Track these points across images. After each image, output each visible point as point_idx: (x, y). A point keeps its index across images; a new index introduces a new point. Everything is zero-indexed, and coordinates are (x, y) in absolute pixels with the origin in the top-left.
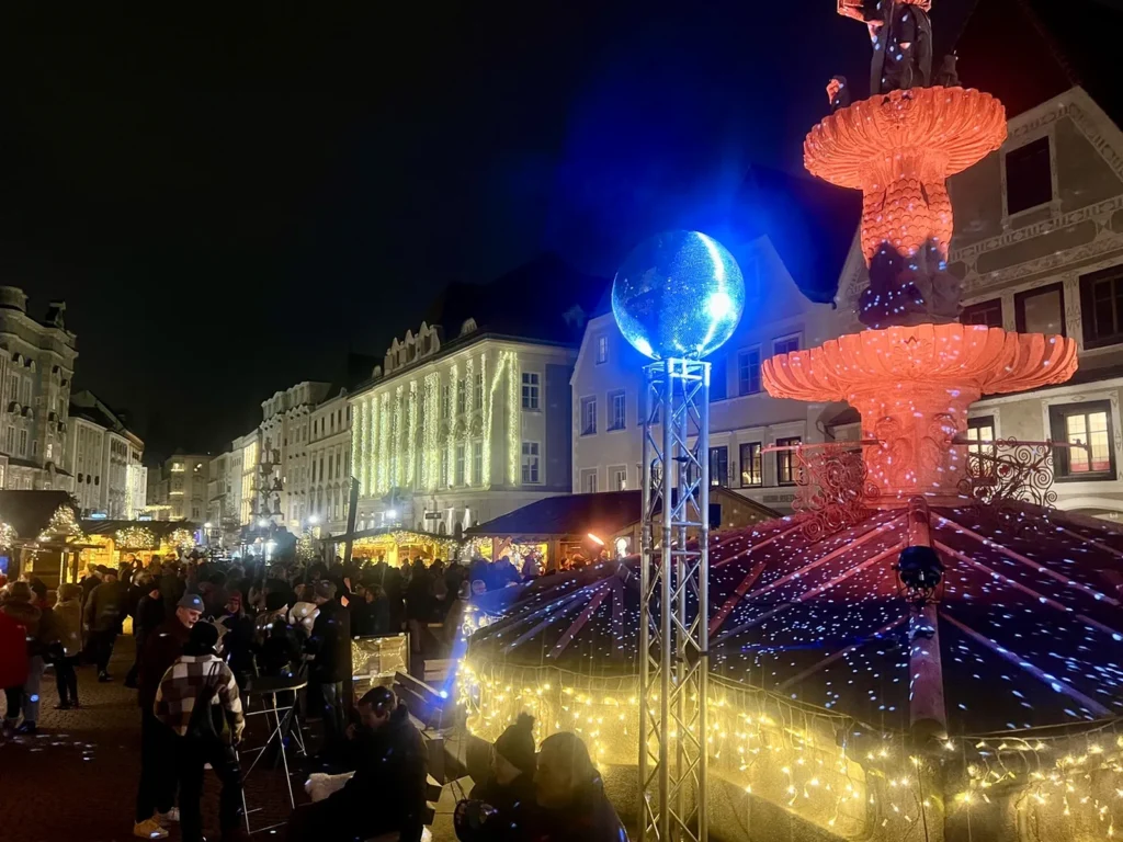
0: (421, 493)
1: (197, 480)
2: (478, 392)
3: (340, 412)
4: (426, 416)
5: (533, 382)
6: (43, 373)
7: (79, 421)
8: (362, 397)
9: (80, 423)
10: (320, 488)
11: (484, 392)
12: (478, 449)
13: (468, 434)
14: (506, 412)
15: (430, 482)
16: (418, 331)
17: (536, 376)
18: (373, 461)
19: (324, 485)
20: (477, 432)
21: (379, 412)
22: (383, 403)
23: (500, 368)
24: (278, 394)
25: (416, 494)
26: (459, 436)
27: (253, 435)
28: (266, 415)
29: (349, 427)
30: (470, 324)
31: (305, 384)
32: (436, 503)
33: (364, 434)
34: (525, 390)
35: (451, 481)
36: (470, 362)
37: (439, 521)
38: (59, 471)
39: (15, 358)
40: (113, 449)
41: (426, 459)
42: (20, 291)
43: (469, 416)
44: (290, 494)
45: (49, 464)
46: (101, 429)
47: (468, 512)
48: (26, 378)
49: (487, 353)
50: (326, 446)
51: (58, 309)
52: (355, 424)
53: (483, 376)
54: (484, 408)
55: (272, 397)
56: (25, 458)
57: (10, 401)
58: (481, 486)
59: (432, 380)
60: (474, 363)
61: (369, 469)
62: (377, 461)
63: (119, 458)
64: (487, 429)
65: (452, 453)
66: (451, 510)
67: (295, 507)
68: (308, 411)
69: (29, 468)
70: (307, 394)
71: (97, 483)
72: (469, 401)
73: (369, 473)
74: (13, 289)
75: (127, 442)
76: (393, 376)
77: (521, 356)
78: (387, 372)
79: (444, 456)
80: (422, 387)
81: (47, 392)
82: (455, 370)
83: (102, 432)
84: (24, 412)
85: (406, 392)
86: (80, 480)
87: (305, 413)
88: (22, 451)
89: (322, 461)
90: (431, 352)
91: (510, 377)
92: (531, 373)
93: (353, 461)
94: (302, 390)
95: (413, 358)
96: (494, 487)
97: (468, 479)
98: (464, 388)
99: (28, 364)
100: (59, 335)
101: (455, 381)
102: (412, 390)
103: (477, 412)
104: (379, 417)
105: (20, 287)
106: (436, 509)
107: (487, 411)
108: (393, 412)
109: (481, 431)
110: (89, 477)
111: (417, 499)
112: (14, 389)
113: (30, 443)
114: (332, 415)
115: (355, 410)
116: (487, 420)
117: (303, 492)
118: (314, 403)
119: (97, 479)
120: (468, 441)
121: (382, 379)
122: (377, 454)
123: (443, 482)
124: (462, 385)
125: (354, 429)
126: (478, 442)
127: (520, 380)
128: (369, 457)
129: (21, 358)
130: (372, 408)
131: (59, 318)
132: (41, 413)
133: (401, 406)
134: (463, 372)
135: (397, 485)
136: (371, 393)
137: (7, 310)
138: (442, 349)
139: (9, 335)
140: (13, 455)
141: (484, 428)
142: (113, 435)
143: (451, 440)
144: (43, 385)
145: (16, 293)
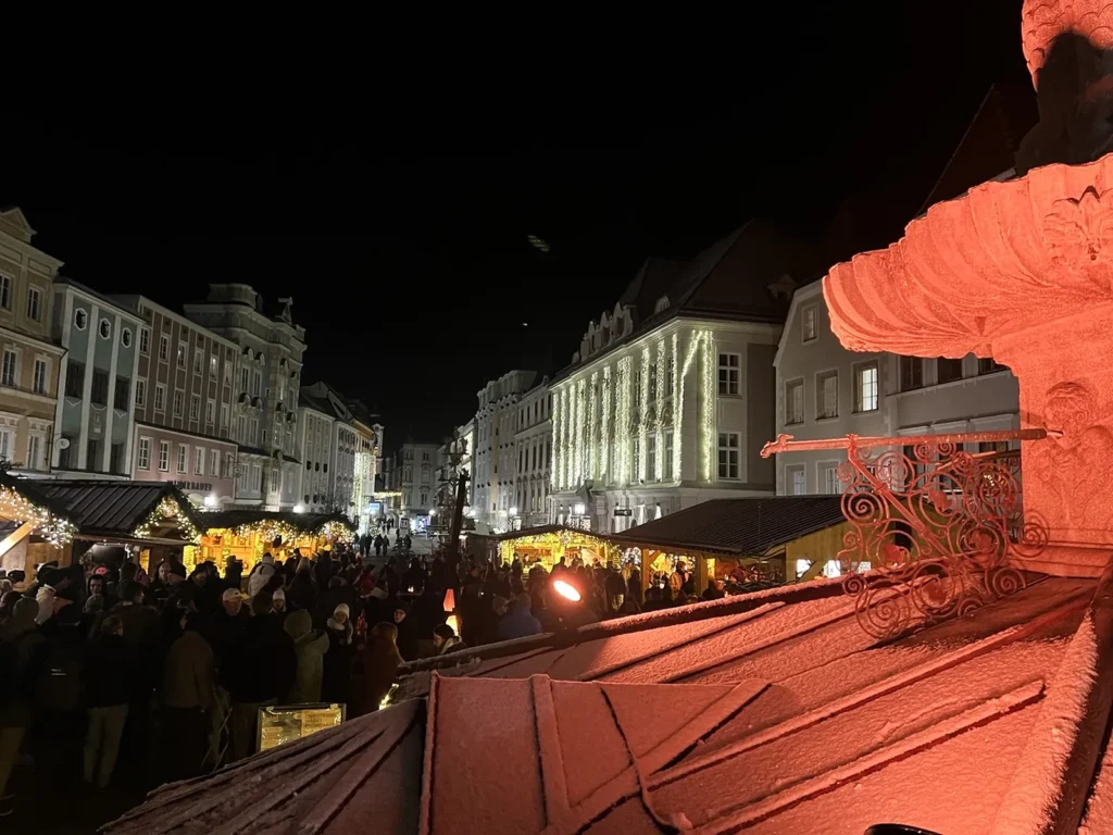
0: (613, 487)
1: (426, 468)
2: (669, 376)
3: (543, 401)
4: (618, 404)
5: (732, 365)
6: (272, 365)
7: (308, 411)
8: (561, 385)
9: (309, 413)
10: (525, 478)
11: (675, 376)
12: (669, 441)
13: (658, 422)
14: (699, 399)
15: (622, 474)
16: (612, 314)
17: (736, 357)
18: (571, 450)
19: (529, 476)
20: (668, 421)
21: (576, 400)
22: (580, 391)
23: (693, 350)
24: (490, 383)
25: (610, 488)
26: (651, 426)
27: (470, 426)
28: (481, 406)
29: (550, 416)
30: (663, 302)
31: (513, 373)
32: (627, 499)
33: (563, 423)
34: (722, 374)
35: (642, 475)
36: (662, 344)
37: (631, 518)
38: (287, 458)
39: (246, 351)
40: (341, 437)
41: (618, 450)
42: (250, 288)
43: (660, 404)
44: (500, 484)
45: (277, 451)
46: (330, 419)
47: (658, 509)
48: (256, 371)
49: (679, 332)
50: (530, 435)
51: (285, 304)
52: (555, 413)
53: (675, 359)
54: (674, 394)
55: (485, 387)
56: (255, 446)
57: (241, 392)
58: (672, 482)
59: (624, 365)
60: (665, 345)
61: (567, 459)
62: (574, 452)
63: (347, 446)
64: (677, 418)
65: (643, 444)
66: (642, 507)
67: (505, 497)
68: (516, 400)
69: (258, 456)
70: (515, 382)
71: (325, 471)
72: (660, 387)
73: (566, 465)
74: (244, 287)
75: (355, 431)
76: (590, 361)
77: (717, 335)
78: (584, 359)
79: (635, 449)
80: (615, 373)
81: (275, 383)
82: (646, 354)
83: (331, 422)
84: (254, 402)
85: (600, 379)
86: (308, 468)
87: (513, 402)
88: (253, 440)
89: (527, 451)
90: (624, 335)
91: (705, 359)
92: (729, 354)
93: (554, 452)
94: (511, 378)
95: (607, 341)
96: (685, 484)
97: (659, 473)
98: (655, 373)
99: (257, 357)
100: (286, 328)
101: (646, 365)
102: (606, 377)
103: (667, 399)
104: (576, 406)
105: (250, 285)
106: (627, 506)
107: (678, 397)
108: (588, 399)
109: (672, 420)
110: (317, 464)
111: (609, 493)
112: (245, 380)
113: (260, 431)
114: (536, 404)
115: (555, 397)
116: (677, 408)
117: (511, 483)
118: (522, 392)
119: (325, 466)
120: (659, 431)
121: (580, 365)
122: (574, 444)
123: (635, 475)
124: (653, 369)
125: (554, 418)
126: (669, 432)
127: (716, 361)
128: (567, 448)
129: (250, 351)
130: (570, 396)
131: (287, 312)
132: (270, 404)
133: (596, 394)
134: (654, 356)
135: (591, 478)
136: (569, 381)
137: (238, 306)
138: (635, 329)
139: (239, 330)
140: (243, 443)
141: (674, 416)
142: (341, 425)
143: (642, 430)
144: (272, 377)
145: (246, 290)
